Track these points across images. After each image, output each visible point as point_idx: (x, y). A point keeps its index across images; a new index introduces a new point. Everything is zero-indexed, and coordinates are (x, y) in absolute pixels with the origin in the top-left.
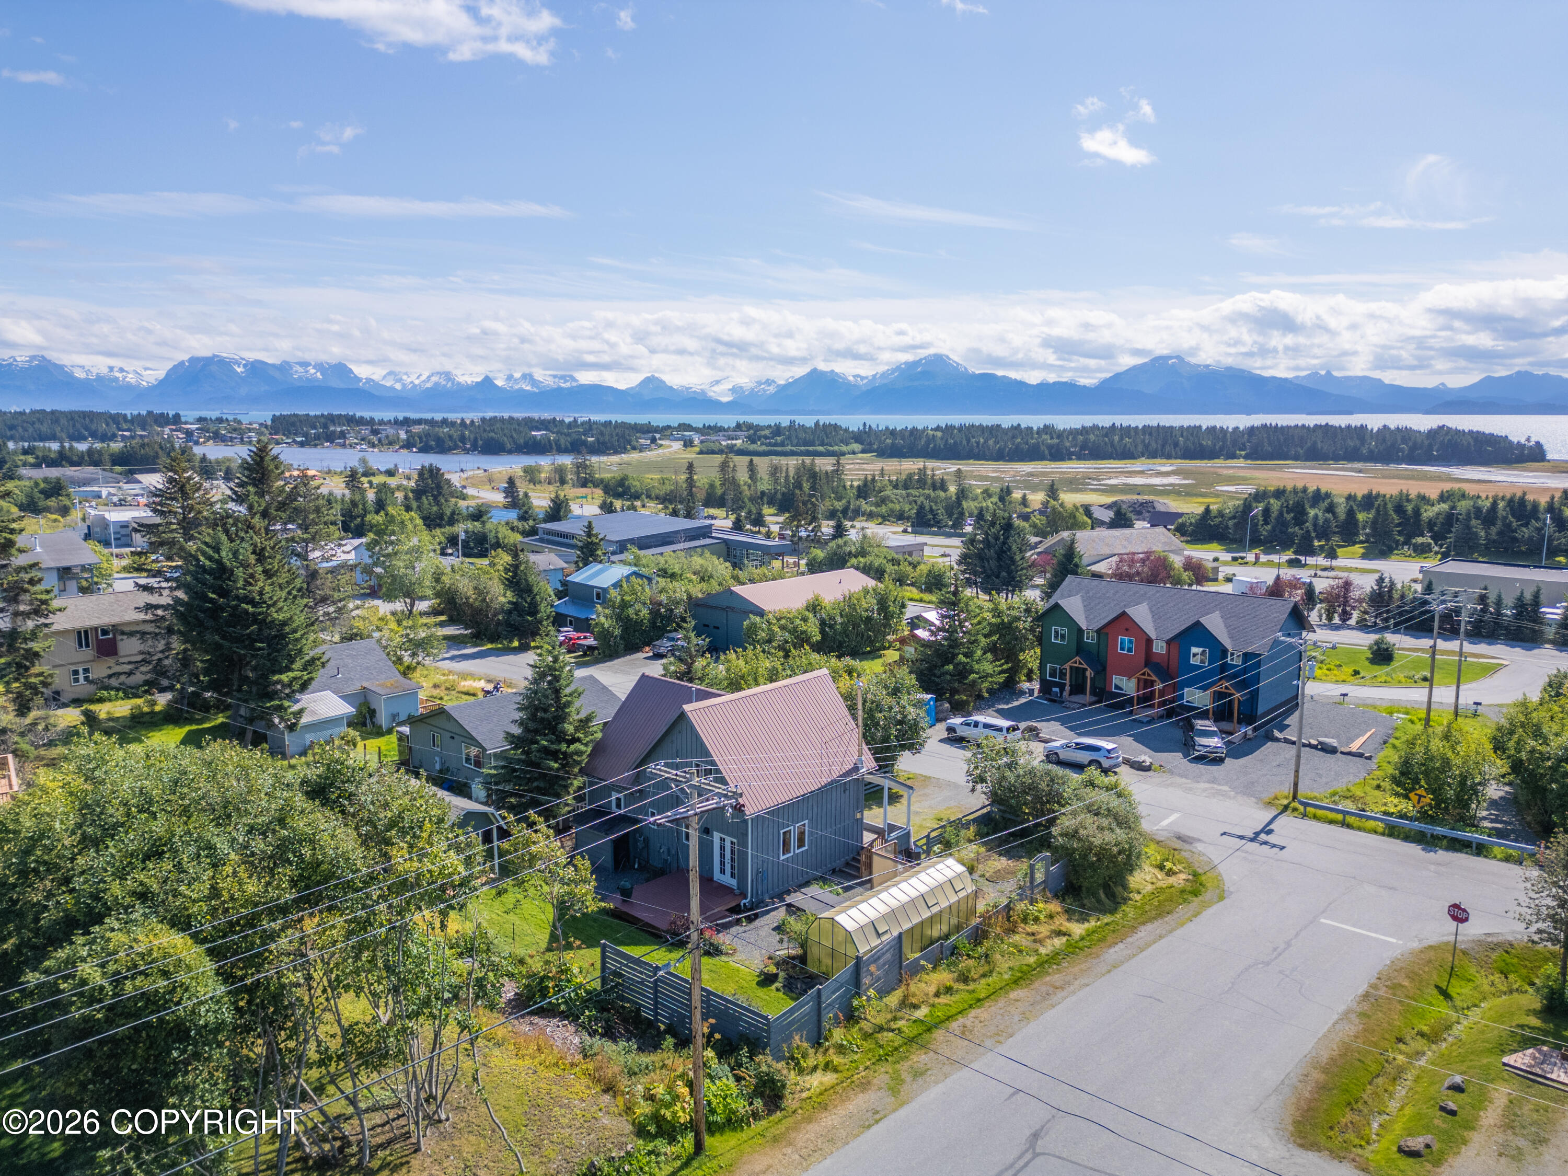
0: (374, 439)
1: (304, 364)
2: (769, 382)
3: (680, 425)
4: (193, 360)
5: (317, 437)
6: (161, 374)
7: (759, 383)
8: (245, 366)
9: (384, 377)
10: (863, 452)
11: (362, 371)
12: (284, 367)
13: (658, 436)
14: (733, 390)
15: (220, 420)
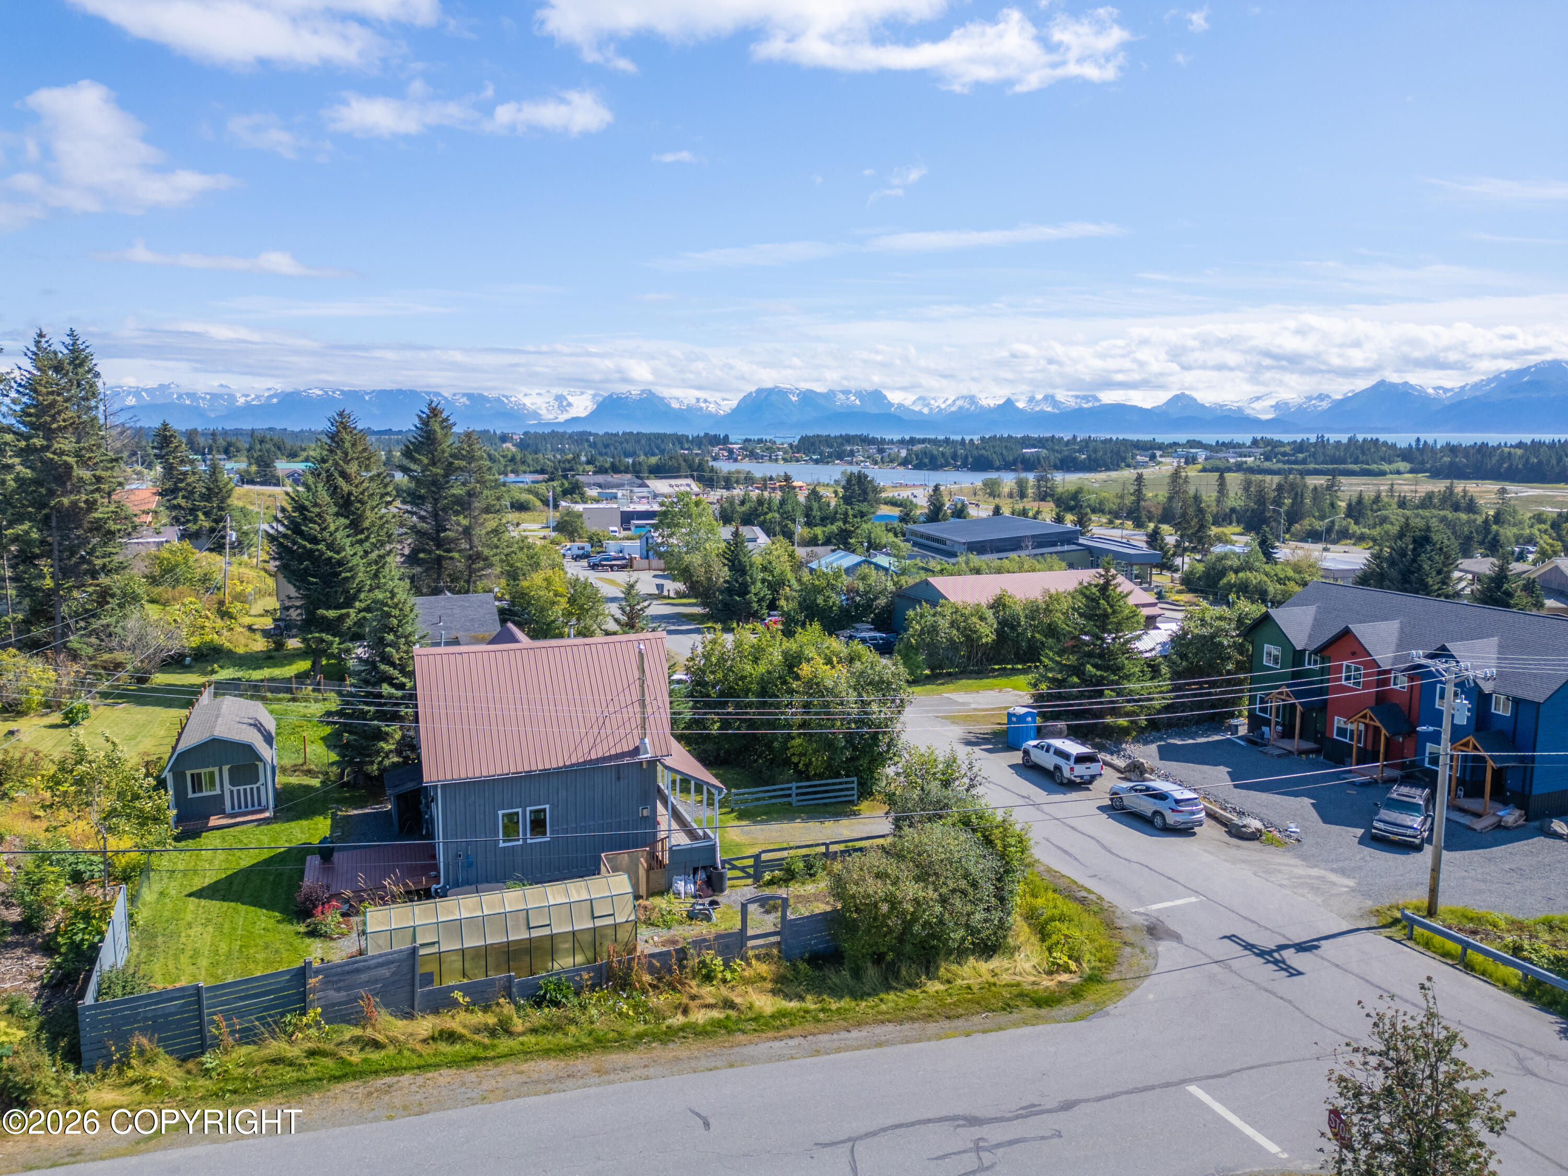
0: (878, 457)
1: (846, 392)
2: (1321, 397)
3: (1188, 442)
4: (759, 391)
5: (830, 456)
6: (734, 403)
7: (1310, 398)
8: (798, 395)
9: (914, 403)
10: (1411, 471)
11: (895, 397)
12: (830, 396)
13: (1158, 453)
14: (1276, 407)
15: (760, 441)
